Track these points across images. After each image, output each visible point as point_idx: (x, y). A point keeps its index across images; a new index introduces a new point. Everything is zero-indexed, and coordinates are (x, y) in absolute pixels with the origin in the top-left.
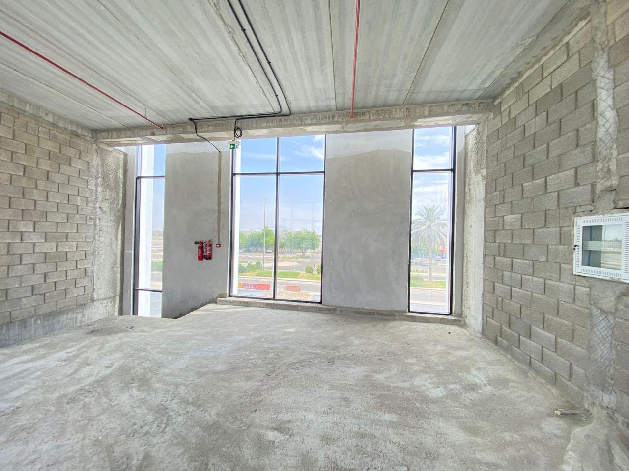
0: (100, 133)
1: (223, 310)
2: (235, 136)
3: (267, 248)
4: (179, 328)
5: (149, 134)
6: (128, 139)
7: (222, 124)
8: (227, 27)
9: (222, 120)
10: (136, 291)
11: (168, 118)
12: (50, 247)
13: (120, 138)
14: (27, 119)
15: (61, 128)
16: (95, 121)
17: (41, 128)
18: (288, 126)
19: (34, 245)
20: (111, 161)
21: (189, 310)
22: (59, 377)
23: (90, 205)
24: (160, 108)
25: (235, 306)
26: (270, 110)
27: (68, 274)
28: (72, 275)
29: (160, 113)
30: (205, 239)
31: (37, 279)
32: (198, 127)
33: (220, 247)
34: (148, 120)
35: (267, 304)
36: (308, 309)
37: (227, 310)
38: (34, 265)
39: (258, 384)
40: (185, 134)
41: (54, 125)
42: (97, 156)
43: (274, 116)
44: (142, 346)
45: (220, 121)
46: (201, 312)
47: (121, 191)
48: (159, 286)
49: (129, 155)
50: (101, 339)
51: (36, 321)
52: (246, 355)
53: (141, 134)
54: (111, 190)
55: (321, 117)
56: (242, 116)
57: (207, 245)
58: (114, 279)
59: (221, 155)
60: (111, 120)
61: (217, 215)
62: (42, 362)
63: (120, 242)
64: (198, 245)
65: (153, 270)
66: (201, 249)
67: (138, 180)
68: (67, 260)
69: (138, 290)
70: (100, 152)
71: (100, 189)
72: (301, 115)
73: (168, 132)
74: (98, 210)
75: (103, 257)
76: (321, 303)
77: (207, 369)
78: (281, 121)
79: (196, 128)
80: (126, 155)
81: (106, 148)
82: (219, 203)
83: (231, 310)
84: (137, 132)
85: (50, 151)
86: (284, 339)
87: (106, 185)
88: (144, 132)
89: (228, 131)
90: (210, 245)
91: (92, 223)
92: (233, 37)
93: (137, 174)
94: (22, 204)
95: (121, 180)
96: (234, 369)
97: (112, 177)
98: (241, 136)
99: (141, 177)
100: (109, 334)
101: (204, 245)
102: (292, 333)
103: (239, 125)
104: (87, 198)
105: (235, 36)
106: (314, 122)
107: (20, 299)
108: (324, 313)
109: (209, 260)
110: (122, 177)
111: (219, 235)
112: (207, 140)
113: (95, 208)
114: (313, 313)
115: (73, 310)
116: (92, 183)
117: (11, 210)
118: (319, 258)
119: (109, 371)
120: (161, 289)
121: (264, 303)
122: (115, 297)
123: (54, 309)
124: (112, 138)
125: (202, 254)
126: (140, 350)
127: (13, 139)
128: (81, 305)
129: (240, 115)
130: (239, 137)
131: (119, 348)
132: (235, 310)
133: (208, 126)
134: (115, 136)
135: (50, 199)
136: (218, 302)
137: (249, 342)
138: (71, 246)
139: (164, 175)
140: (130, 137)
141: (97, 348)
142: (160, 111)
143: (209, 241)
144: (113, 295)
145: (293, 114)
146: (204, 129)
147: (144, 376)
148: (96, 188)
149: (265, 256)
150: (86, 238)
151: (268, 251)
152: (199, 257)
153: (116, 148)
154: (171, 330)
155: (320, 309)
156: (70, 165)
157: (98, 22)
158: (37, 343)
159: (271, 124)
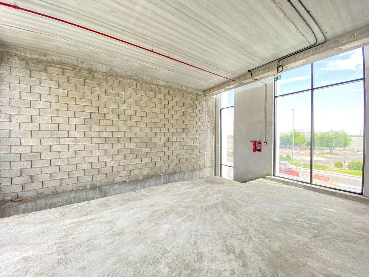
0: (206, 91)
1: (270, 184)
2: (278, 72)
3: (295, 146)
4: (246, 189)
5: (226, 86)
6: (218, 91)
7: (268, 67)
8: (277, 4)
9: (269, 65)
10: (221, 165)
11: (237, 74)
12: (191, 143)
13: (214, 92)
14: (183, 93)
15: (194, 93)
16: (205, 87)
17: (187, 95)
18: (324, 51)
19: (187, 142)
20: (210, 104)
21: (248, 180)
22: (200, 198)
23: (203, 125)
24: (234, 70)
25: (278, 183)
26: (307, 45)
27: (197, 154)
28: (198, 155)
29: (233, 73)
30: (257, 140)
31: (187, 156)
32: (253, 74)
33: (266, 144)
34: (227, 79)
35: (304, 186)
36: (347, 197)
37: (273, 184)
38: (187, 150)
39: (307, 240)
40: (245, 80)
41: (191, 93)
42: (205, 102)
43: (310, 48)
44: (229, 193)
45: (267, 66)
46: (257, 182)
47: (214, 117)
48: (232, 164)
49: (217, 98)
50: (212, 185)
51: (188, 172)
52: (293, 217)
53: (223, 87)
54: (210, 117)
55: (358, 33)
56: (283, 57)
57: (258, 143)
58: (212, 158)
59: (267, 87)
60: (211, 84)
61: (264, 124)
62: (193, 190)
63: (214, 141)
64: (252, 143)
65: (228, 156)
66: (255, 145)
67: (221, 110)
68: (196, 149)
69: (222, 165)
70: (206, 100)
71: (206, 117)
72: (336, 39)
73: (236, 82)
74: (206, 127)
75: (208, 148)
76: (362, 194)
77: (267, 217)
78: (317, 49)
79: (252, 75)
80: (216, 99)
81: (209, 98)
82: (266, 117)
83: (276, 185)
84: (222, 86)
85: (190, 104)
86: (326, 215)
87: (209, 115)
88: (224, 86)
89: (273, 70)
90: (260, 143)
91: (204, 133)
92: (281, 9)
93: (220, 108)
94: (184, 126)
95: (214, 112)
96: (285, 223)
97: (210, 111)
98: (282, 71)
99: (222, 109)
100: (214, 184)
101: (257, 143)
102: (334, 213)
103: (280, 64)
104: (202, 122)
105: (282, 8)
106: (351, 39)
107: (183, 163)
108: (366, 204)
109: (259, 152)
110: (214, 110)
111: (265, 137)
112: (258, 80)
113: (205, 126)
114: (352, 201)
115: (199, 170)
116: (204, 115)
117: (180, 129)
118: (361, 156)
119: (217, 201)
120: (233, 166)
121: (302, 185)
122: (212, 167)
123: (193, 168)
124: (211, 93)
125: (255, 148)
126: (229, 195)
127: (180, 102)
128: (201, 168)
129: (282, 57)
130: (281, 72)
131: (219, 192)
132: (279, 185)
133: (259, 71)
134: (212, 91)
135: (191, 124)
136: (266, 178)
137: (294, 209)
138: (197, 143)
139: (233, 105)
140: (218, 90)
141: (210, 189)
142: (233, 72)
143: (260, 141)
144: (212, 166)
145: (328, 41)
146: (256, 74)
147: (234, 209)
148: (205, 117)
149: (294, 152)
150: (202, 139)
151: (295, 148)
152: (253, 150)
153: (212, 97)
154: (242, 188)
155: (361, 199)
156: (197, 109)
157: (210, 39)
158: (190, 181)
159: (307, 55)
